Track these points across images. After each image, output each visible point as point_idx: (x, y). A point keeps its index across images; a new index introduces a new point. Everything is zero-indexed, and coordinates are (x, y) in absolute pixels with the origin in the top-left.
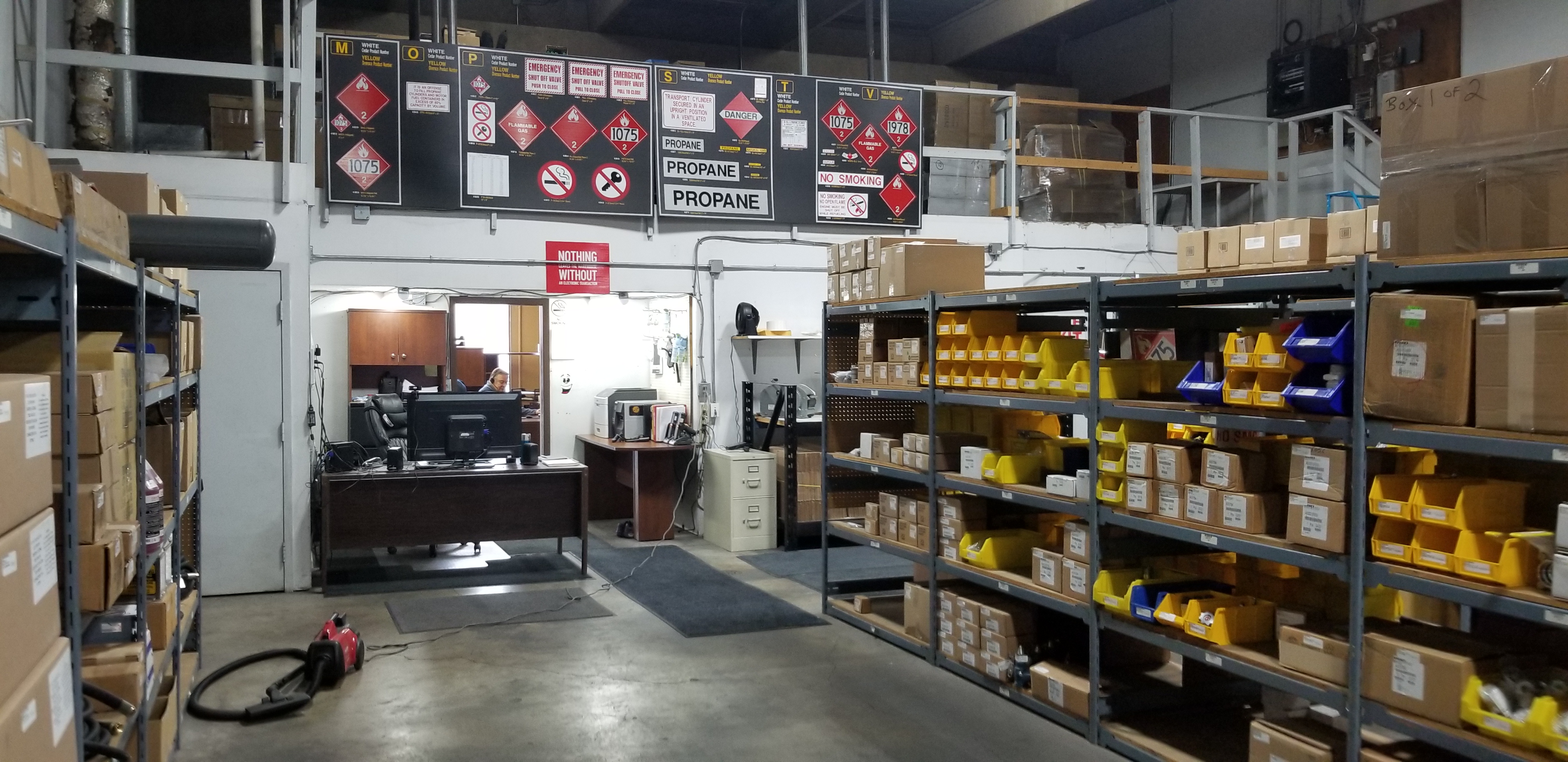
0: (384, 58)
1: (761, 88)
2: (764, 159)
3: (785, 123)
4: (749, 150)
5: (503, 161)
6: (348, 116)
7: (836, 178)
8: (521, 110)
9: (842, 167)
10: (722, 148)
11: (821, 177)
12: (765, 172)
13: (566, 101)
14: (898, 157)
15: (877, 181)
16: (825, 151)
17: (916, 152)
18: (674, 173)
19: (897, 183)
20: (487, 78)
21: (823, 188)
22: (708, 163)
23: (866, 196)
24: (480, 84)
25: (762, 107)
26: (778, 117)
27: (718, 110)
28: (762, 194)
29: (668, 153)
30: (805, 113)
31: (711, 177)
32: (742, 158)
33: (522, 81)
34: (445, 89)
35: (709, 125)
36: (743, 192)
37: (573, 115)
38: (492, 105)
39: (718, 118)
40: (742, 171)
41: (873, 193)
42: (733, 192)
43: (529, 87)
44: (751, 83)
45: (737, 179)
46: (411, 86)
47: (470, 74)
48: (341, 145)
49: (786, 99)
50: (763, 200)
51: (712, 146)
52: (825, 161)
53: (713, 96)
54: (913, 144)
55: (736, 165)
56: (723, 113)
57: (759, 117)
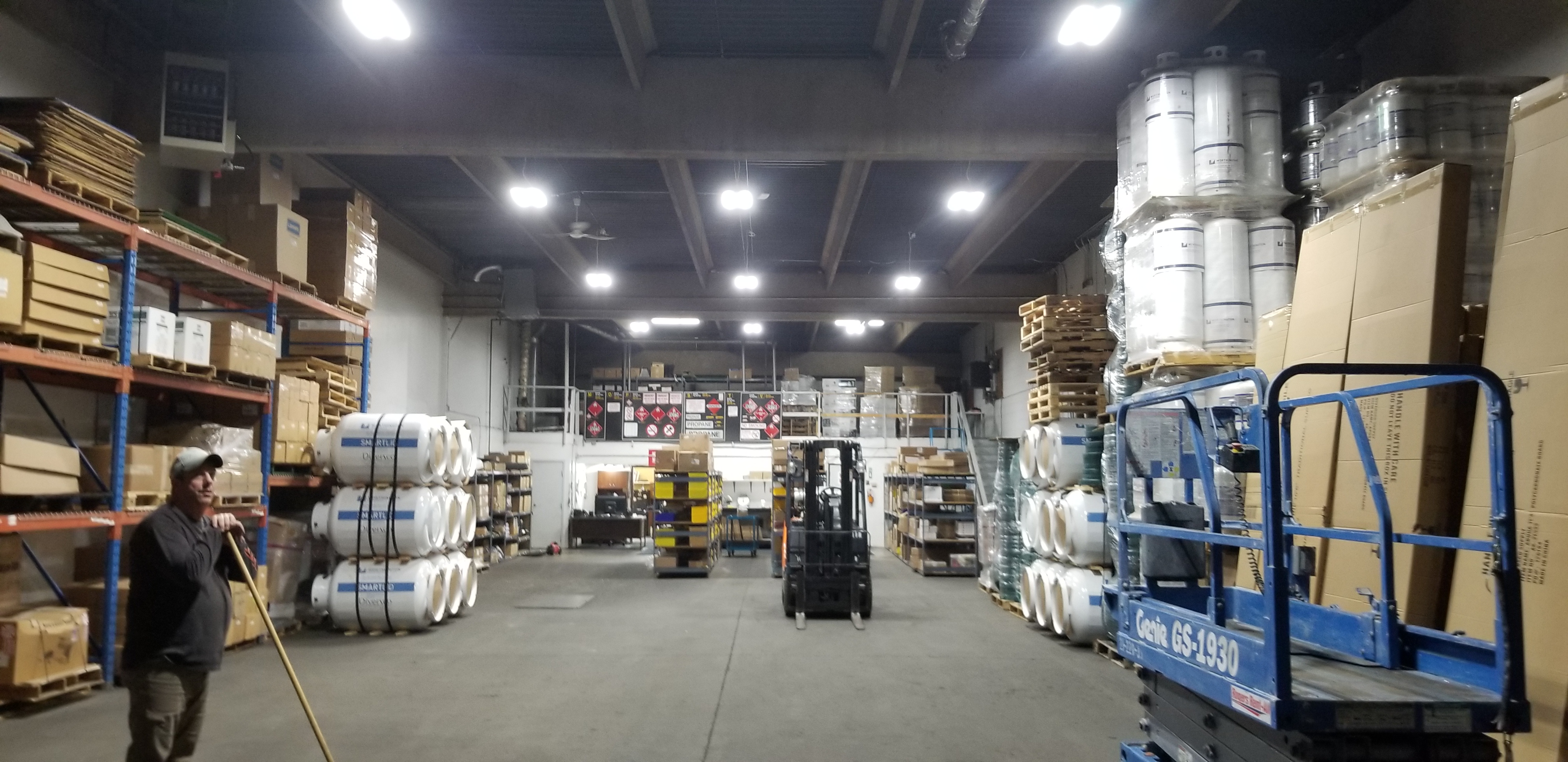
0: (602, 397)
1: (721, 397)
2: (722, 420)
3: (729, 408)
4: (716, 417)
5: (636, 424)
6: (591, 414)
7: (748, 425)
8: (642, 409)
9: (749, 421)
10: (707, 417)
11: (742, 425)
12: (722, 424)
13: (656, 405)
14: (772, 417)
15: (764, 426)
16: (744, 416)
17: (779, 415)
18: (690, 427)
19: (771, 426)
20: (632, 400)
21: (743, 429)
22: (702, 422)
23: (759, 431)
24: (629, 402)
25: (722, 403)
26: (727, 406)
27: (706, 405)
28: (721, 432)
29: (688, 420)
30: (737, 404)
31: (703, 427)
32: (714, 420)
33: (642, 400)
34: (619, 404)
35: (703, 411)
36: (714, 431)
37: (658, 410)
38: (633, 408)
39: (706, 408)
40: (714, 424)
41: (762, 431)
42: (710, 431)
43: (644, 402)
44: (717, 395)
45: (712, 427)
46: (609, 404)
47: (626, 399)
48: (589, 423)
49: (730, 400)
50: (721, 433)
51: (703, 417)
52: (744, 420)
53: (704, 401)
54: (778, 413)
55: (712, 423)
56: (708, 406)
57: (720, 406)
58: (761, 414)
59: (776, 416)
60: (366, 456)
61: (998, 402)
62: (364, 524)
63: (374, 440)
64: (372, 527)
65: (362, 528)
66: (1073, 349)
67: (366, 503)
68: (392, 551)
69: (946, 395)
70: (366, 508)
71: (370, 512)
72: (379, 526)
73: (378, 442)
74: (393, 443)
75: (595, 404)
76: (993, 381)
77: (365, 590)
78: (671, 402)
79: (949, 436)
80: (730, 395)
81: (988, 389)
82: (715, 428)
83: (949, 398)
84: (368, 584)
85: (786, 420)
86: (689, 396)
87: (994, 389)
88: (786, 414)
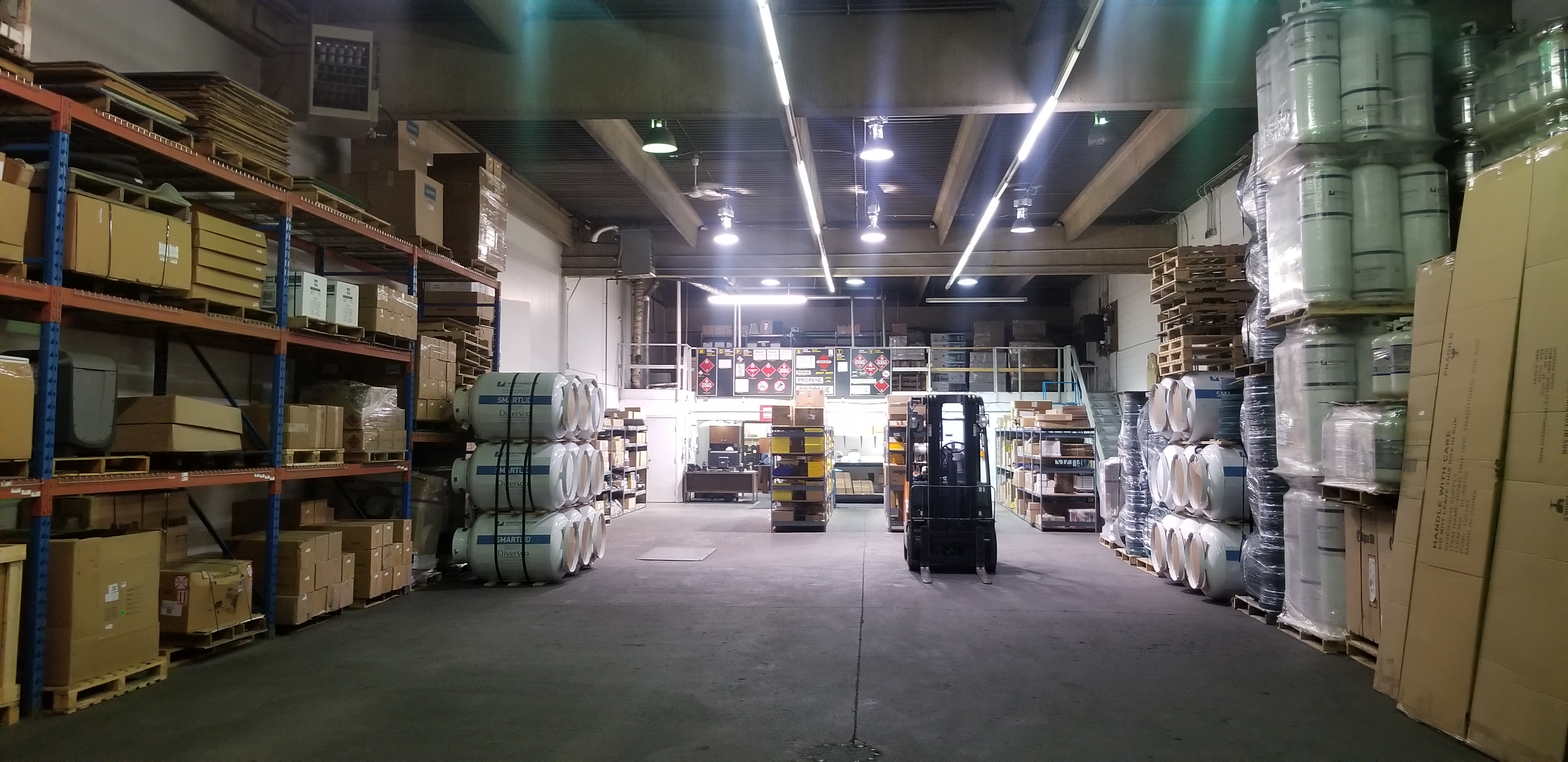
0: (713, 354)
1: (831, 353)
2: (832, 376)
3: (839, 363)
4: (826, 373)
5: (747, 381)
6: (703, 371)
7: (858, 381)
8: (753, 365)
9: (859, 377)
10: (817, 373)
11: (852, 381)
12: (832, 380)
13: (766, 362)
14: (882, 372)
15: (874, 381)
16: (853, 372)
17: (890, 371)
18: (800, 382)
19: (881, 381)
20: (742, 357)
21: (852, 384)
22: (812, 378)
23: (869, 386)
24: (740, 359)
25: (832, 359)
26: (837, 361)
27: (816, 361)
28: (831, 387)
29: (798, 376)
30: (847, 359)
31: (813, 383)
32: (824, 376)
33: (752, 357)
34: (730, 361)
35: (813, 366)
36: (824, 387)
37: (768, 366)
38: (744, 365)
39: (816, 364)
40: (825, 380)
41: (872, 385)
42: (821, 387)
43: (755, 358)
44: (827, 351)
45: (822, 383)
46: (720, 361)
47: (737, 356)
48: (701, 380)
49: (839, 355)
50: (831, 390)
51: (814, 372)
52: (853, 376)
53: (814, 357)
54: (887, 368)
55: (822, 378)
56: (817, 362)
57: (830, 362)
58: (871, 369)
59: (887, 372)
60: (502, 413)
61: (1113, 355)
62: (502, 478)
63: (510, 397)
64: (509, 481)
65: (500, 483)
66: (1206, 301)
67: (503, 458)
68: (528, 505)
69: (1059, 349)
70: (503, 464)
71: (507, 467)
72: (517, 480)
73: (514, 400)
74: (528, 400)
75: (707, 361)
76: (1108, 335)
77: (502, 543)
78: (782, 358)
79: (1062, 390)
80: (839, 350)
81: (1102, 342)
82: (825, 384)
83: (1062, 351)
84: (507, 536)
85: (895, 374)
86: (799, 352)
87: (1109, 343)
88: (896, 369)
